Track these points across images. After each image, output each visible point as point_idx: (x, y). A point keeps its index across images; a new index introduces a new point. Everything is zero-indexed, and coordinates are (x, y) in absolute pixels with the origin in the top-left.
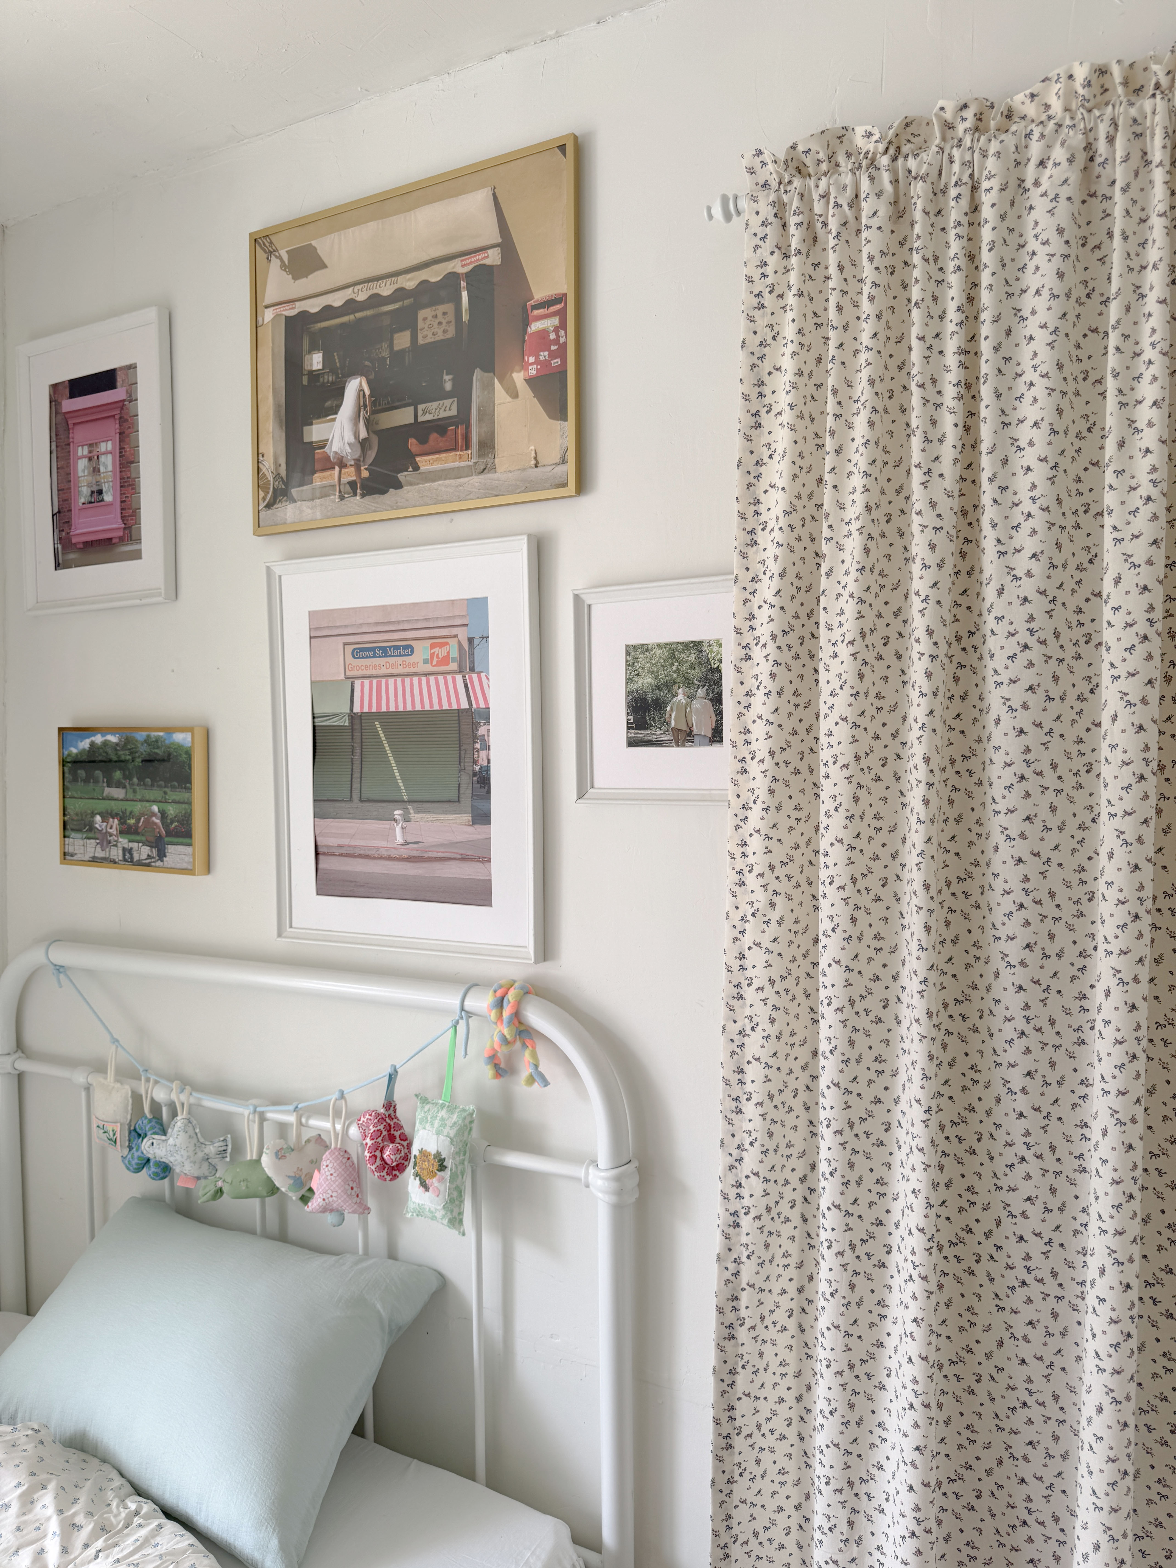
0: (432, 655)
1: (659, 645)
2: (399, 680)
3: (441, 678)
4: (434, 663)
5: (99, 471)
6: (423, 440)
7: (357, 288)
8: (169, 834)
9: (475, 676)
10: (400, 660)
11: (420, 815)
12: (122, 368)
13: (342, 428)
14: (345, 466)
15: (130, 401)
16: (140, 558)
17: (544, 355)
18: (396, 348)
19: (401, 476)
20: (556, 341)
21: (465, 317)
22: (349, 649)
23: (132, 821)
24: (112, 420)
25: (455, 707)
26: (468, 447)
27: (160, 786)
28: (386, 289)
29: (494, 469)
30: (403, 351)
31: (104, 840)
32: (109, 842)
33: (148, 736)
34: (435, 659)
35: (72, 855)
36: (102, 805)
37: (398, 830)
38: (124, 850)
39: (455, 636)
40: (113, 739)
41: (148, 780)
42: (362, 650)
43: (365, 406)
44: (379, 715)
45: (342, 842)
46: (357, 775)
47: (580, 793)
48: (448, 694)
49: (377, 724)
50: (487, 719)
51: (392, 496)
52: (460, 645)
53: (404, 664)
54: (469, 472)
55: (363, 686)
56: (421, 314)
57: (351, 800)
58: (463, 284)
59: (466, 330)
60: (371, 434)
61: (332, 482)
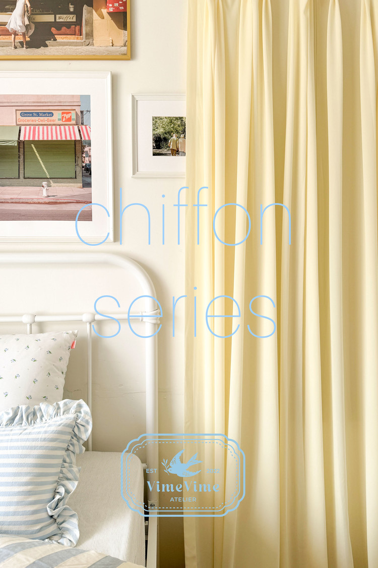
0: (63, 117)
1: (165, 118)
2: (45, 127)
3: (67, 127)
6: (59, 29)
9: (84, 127)
10: (46, 118)
11: (56, 184)
13: (16, 19)
14: (18, 35)
17: (116, 5)
19: (47, 42)
22: (18, 113)
25: (73, 139)
26: (80, 35)
29: (93, 45)
37: (44, 190)
39: (74, 110)
42: (25, 113)
43: (28, 11)
44: (34, 142)
45: (12, 197)
46: (22, 167)
47: (134, 173)
48: (70, 134)
49: (33, 146)
50: (89, 145)
51: (41, 51)
52: (77, 114)
53: (48, 120)
54: (81, 44)
55: (25, 129)
57: (19, 178)
60: (31, 23)
61: (10, 41)
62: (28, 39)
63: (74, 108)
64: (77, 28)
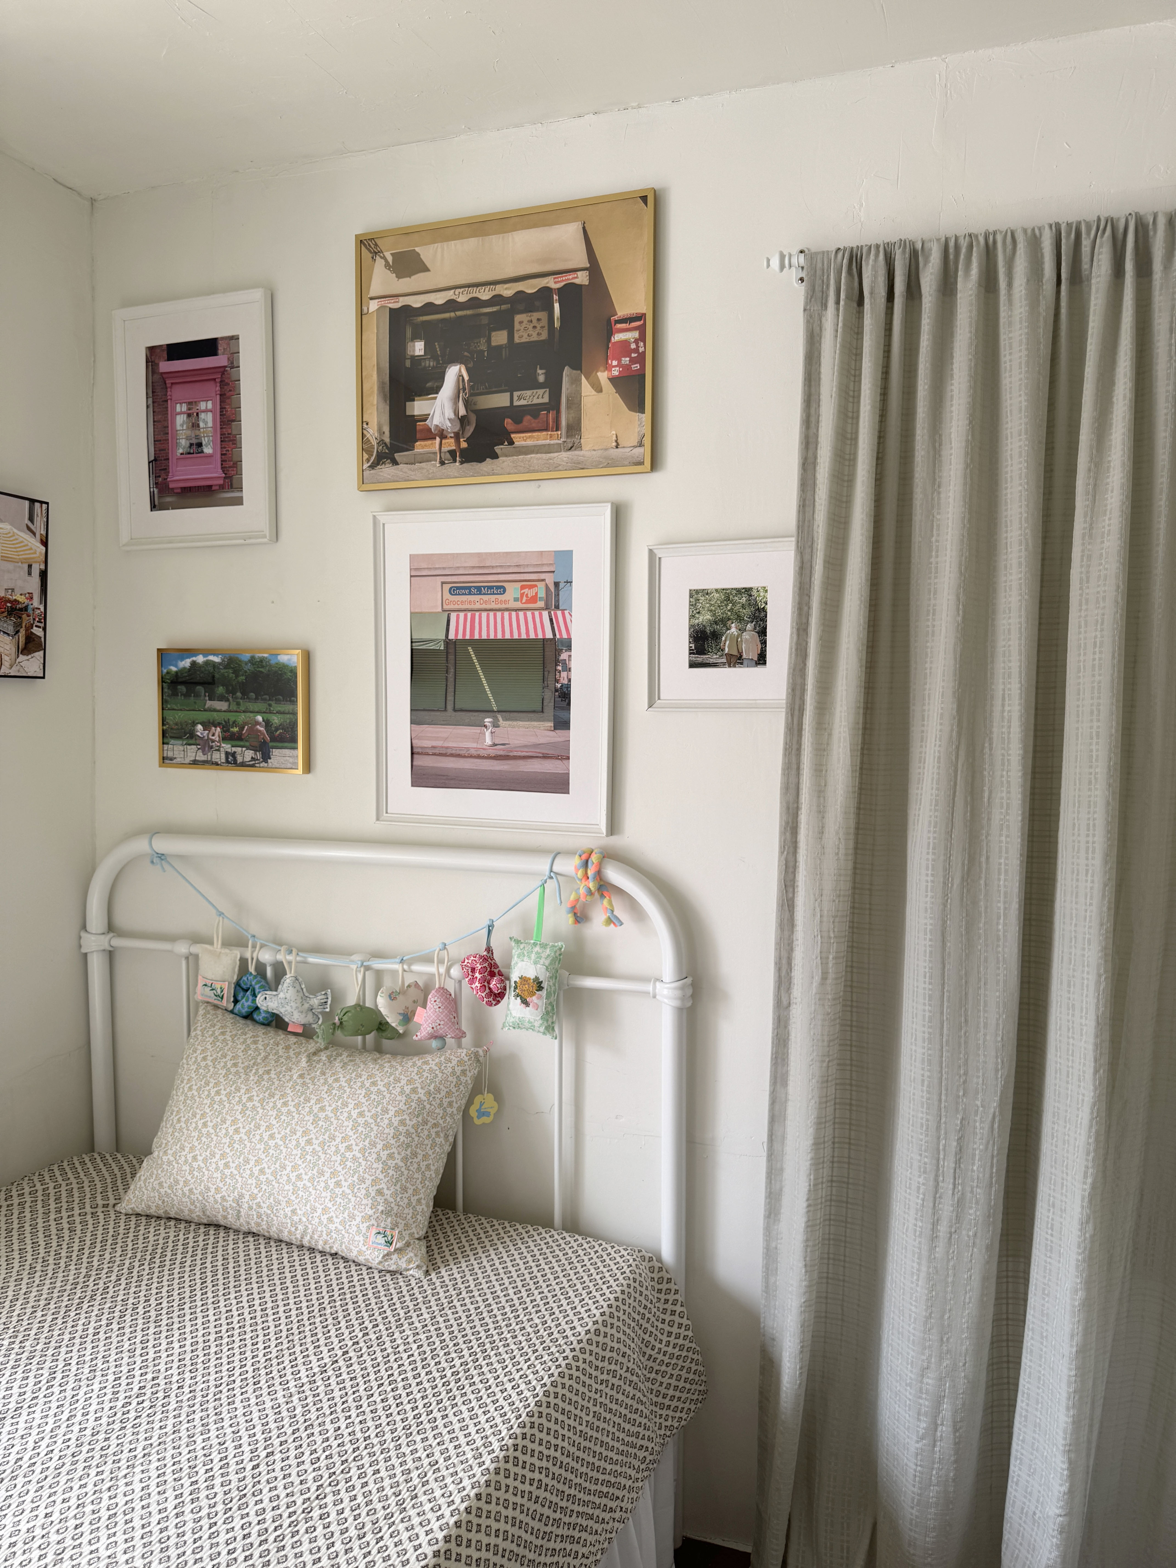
0: (522, 595)
1: (717, 590)
2: (491, 614)
3: (529, 614)
4: (524, 600)
5: (198, 426)
6: (517, 420)
7: (457, 291)
8: (273, 739)
9: (559, 613)
11: (508, 723)
12: (223, 338)
13: (442, 406)
14: (446, 437)
15: (232, 368)
16: (242, 504)
17: (626, 360)
18: (493, 344)
19: (497, 449)
20: (636, 350)
21: (557, 324)
22: (447, 587)
23: (236, 729)
24: (212, 383)
25: (540, 636)
26: (557, 430)
27: (265, 700)
28: (485, 294)
29: (580, 448)
30: (500, 347)
31: (206, 745)
32: (212, 747)
33: (253, 657)
34: (525, 598)
35: (171, 759)
36: (205, 716)
37: (488, 733)
38: (227, 754)
39: (543, 580)
40: (216, 659)
41: (252, 695)
42: (458, 588)
43: (464, 389)
44: (472, 642)
45: (435, 743)
46: (451, 689)
47: (650, 705)
48: (535, 627)
49: (470, 649)
50: (569, 647)
51: (488, 464)
52: (547, 587)
53: (496, 601)
54: (558, 449)
55: (458, 617)
56: (518, 318)
57: (445, 710)
58: (556, 297)
59: (557, 335)
60: (470, 413)
61: (433, 450)
62: (464, 445)
63: (542, 576)
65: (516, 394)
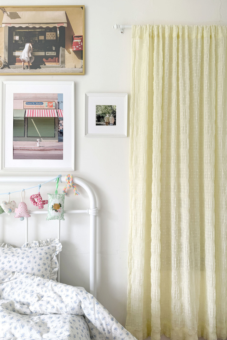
0: (48, 105)
1: (103, 106)
2: (39, 110)
3: (50, 110)
4: (49, 107)
6: (47, 59)
7: (29, 24)
9: (59, 110)
11: (44, 140)
13: (24, 54)
14: (25, 62)
17: (77, 47)
18: (40, 39)
19: (41, 66)
20: (80, 44)
21: (58, 36)
22: (25, 102)
25: (54, 117)
26: (58, 62)
28: (37, 26)
29: (65, 67)
30: (42, 40)
34: (49, 106)
37: (38, 143)
42: (29, 103)
43: (31, 50)
44: (33, 118)
45: (21, 147)
46: (26, 131)
47: (86, 135)
48: (52, 114)
49: (32, 119)
50: (62, 120)
51: (38, 70)
52: (56, 103)
53: (40, 106)
54: (59, 67)
55: (28, 111)
56: (47, 33)
57: (24, 137)
58: (58, 29)
59: (58, 38)
60: (33, 56)
61: (21, 65)
63: (54, 100)
64: (57, 59)
65: (46, 52)
